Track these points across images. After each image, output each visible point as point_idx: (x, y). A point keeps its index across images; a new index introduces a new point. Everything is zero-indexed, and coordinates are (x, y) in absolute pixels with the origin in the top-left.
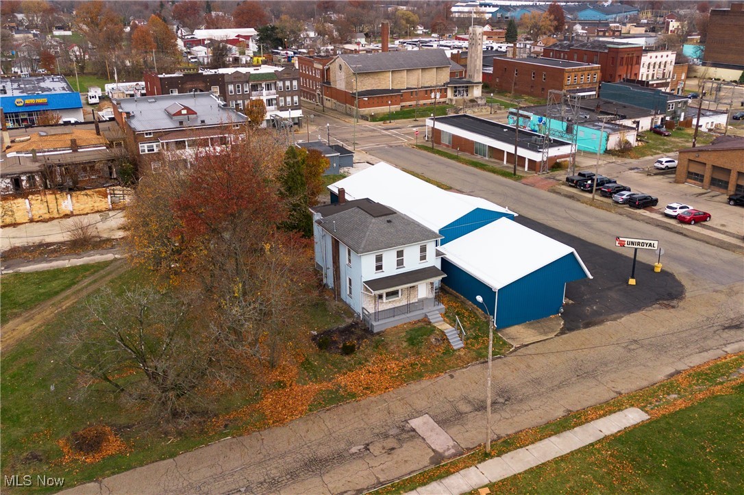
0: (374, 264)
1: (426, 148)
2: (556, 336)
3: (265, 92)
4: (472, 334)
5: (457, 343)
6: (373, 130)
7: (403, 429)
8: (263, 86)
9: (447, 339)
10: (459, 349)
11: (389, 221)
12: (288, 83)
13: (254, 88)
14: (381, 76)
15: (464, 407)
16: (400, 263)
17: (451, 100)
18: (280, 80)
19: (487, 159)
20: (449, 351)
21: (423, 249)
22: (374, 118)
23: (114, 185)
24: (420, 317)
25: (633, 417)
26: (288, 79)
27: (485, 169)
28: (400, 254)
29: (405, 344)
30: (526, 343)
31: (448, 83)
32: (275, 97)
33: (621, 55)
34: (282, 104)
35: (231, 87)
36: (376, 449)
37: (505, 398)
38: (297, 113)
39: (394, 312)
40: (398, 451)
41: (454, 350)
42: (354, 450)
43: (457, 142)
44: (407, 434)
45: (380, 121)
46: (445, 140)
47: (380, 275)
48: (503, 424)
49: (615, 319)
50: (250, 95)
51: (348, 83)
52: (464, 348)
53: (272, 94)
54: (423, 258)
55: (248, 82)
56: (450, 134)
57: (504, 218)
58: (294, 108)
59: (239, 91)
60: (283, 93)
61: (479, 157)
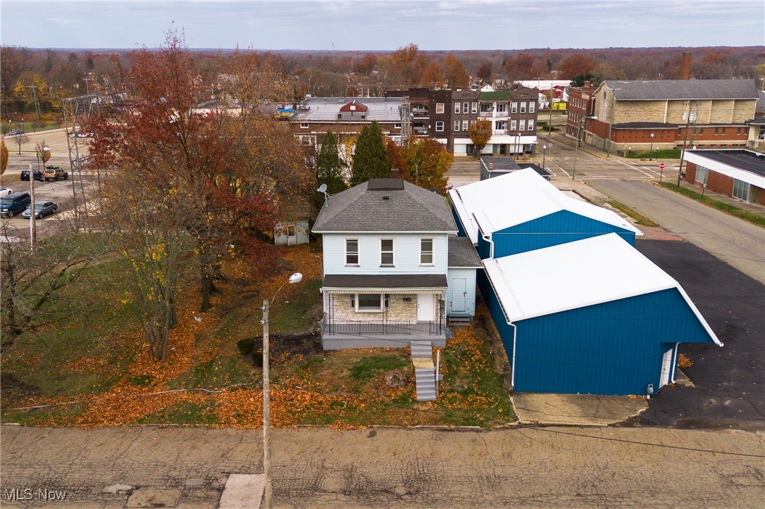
0: (344, 253)
1: (669, 186)
2: (610, 425)
3: (495, 112)
4: (463, 387)
5: (426, 391)
8: (495, 105)
9: (415, 383)
10: (424, 402)
11: (386, 198)
12: (523, 105)
13: (485, 107)
14: (654, 107)
15: (332, 482)
16: (387, 260)
18: (514, 101)
19: (747, 202)
20: (407, 399)
21: (427, 246)
22: (631, 154)
24: (401, 345)
26: (524, 100)
28: (387, 245)
29: (346, 373)
30: (543, 422)
31: (752, 121)
32: (506, 119)
34: (513, 128)
35: (457, 106)
37: (411, 489)
38: (531, 140)
41: (415, 401)
42: (114, 488)
45: (638, 157)
47: (352, 270)
50: (478, 115)
52: (433, 402)
53: (504, 116)
54: (427, 259)
55: (476, 101)
58: (527, 133)
59: (466, 110)
60: (515, 116)
61: (738, 199)
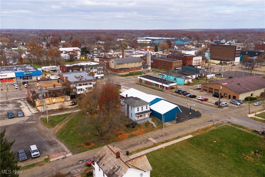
0: (137, 110)
2: (175, 124)
3: (94, 70)
4: (158, 124)
5: (155, 126)
6: (123, 79)
7: (147, 140)
8: (94, 68)
9: (153, 125)
11: (140, 101)
12: (100, 67)
13: (91, 69)
14: (124, 65)
15: (158, 136)
16: (142, 110)
17: (143, 70)
18: (98, 66)
19: (155, 86)
20: (153, 127)
21: (147, 107)
23: (65, 95)
24: (147, 121)
25: (190, 136)
26: (100, 66)
27: (155, 89)
28: (142, 107)
29: (144, 126)
30: (169, 125)
31: (142, 66)
32: (97, 71)
33: (187, 58)
34: (98, 73)
35: (85, 69)
36: (143, 143)
37: (166, 134)
38: (103, 75)
39: (141, 120)
40: (147, 143)
42: (139, 143)
43: (146, 82)
44: (148, 141)
46: (143, 82)
47: (138, 112)
48: (166, 138)
49: (187, 121)
50: (90, 71)
51: (115, 66)
53: (96, 70)
54: (147, 108)
55: (90, 67)
56: (145, 80)
57: (162, 100)
59: (87, 70)
60: (99, 70)
61: (153, 86)
